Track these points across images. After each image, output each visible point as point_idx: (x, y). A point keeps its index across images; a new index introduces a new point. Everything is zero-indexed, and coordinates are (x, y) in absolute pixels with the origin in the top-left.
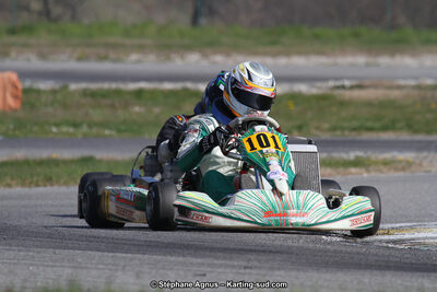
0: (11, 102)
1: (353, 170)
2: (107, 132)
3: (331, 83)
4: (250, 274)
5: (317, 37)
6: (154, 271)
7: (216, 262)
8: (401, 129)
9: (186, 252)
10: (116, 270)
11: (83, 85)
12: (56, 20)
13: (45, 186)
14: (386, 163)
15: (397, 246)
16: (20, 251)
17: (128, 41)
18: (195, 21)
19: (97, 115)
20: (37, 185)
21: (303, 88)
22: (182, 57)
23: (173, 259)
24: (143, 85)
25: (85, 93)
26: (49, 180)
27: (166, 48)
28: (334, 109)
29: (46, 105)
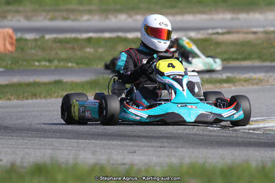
0: (9, 47)
1: (225, 85)
2: (70, 65)
3: (210, 31)
4: (164, 151)
5: (200, 2)
6: (103, 151)
7: (142, 144)
8: (254, 59)
9: (123, 138)
10: (79, 150)
11: (54, 36)
13: (32, 99)
14: (246, 80)
15: (256, 132)
16: (18, 139)
17: (81, 8)
19: (63, 54)
20: (27, 99)
21: (193, 35)
22: (116, 17)
23: (115, 142)
24: (91, 35)
25: (55, 41)
26: (34, 96)
27: (105, 11)
28: (212, 47)
29: (31, 49)
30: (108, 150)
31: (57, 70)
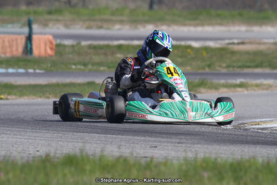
0: (49, 52)
1: (239, 89)
2: (102, 68)
3: (227, 41)
4: (181, 146)
5: (218, 16)
6: (128, 145)
7: (162, 140)
8: (265, 67)
9: (146, 134)
10: (107, 144)
11: (89, 43)
12: (74, 6)
14: (257, 86)
15: (264, 131)
16: (54, 133)
17: (114, 18)
18: (151, 7)
19: (97, 59)
21: (211, 44)
22: (144, 27)
23: (139, 138)
24: (122, 42)
25: (90, 47)
27: (135, 21)
28: (228, 56)
29: (69, 54)
30: (132, 145)
31: (91, 73)
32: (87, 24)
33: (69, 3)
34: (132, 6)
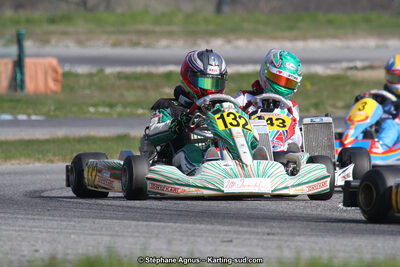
0: (52, 85)
2: (140, 111)
3: (345, 65)
4: (273, 240)
5: (330, 22)
6: (185, 238)
7: (241, 229)
9: (214, 220)
10: (150, 238)
11: (118, 69)
12: (92, 10)
16: (62, 221)
17: (158, 29)
18: (219, 9)
19: (131, 96)
21: (319, 70)
23: (202, 226)
24: (172, 68)
25: (120, 76)
27: (192, 34)
28: (348, 88)
29: (84, 88)
30: (192, 238)
32: (113, 38)
33: (84, 4)
34: (187, 8)
